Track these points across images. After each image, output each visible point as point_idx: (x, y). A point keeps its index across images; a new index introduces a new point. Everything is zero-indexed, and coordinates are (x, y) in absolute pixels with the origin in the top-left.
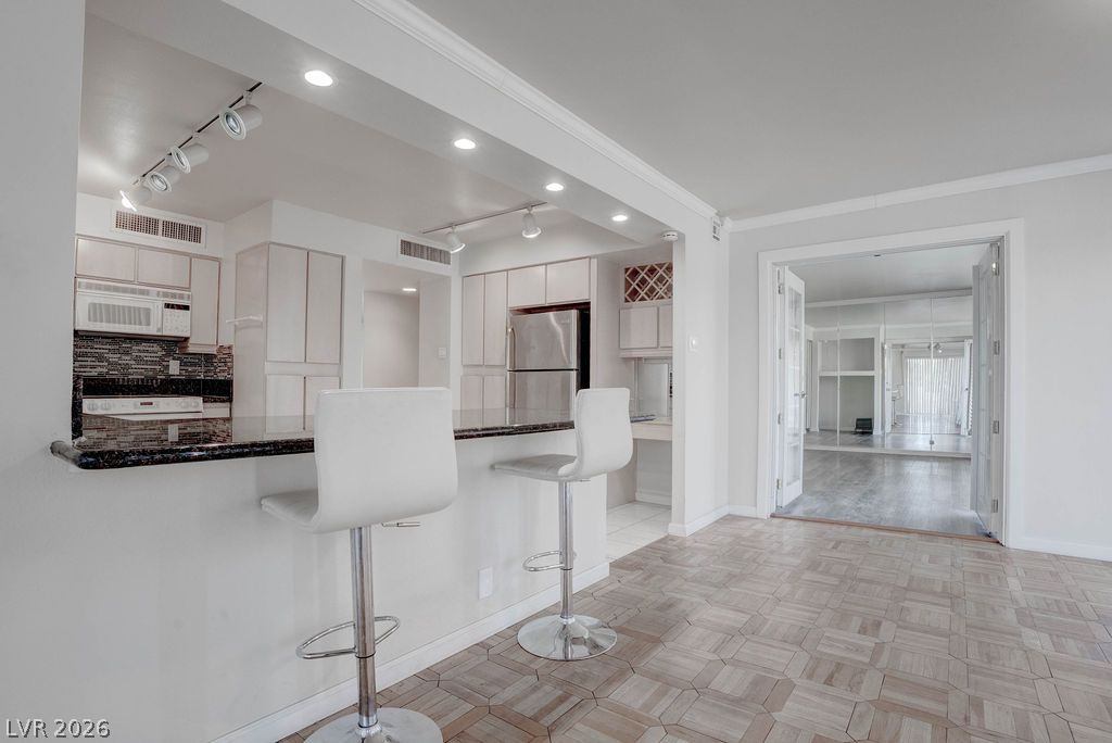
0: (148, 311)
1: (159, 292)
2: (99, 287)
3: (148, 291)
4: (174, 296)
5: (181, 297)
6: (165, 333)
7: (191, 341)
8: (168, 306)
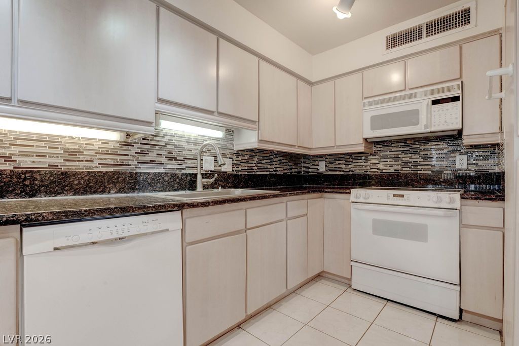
0: (416, 112)
1: (425, 92)
2: (376, 103)
3: (415, 93)
4: (441, 91)
5: (450, 89)
6: (433, 129)
7: (464, 133)
8: (435, 102)
